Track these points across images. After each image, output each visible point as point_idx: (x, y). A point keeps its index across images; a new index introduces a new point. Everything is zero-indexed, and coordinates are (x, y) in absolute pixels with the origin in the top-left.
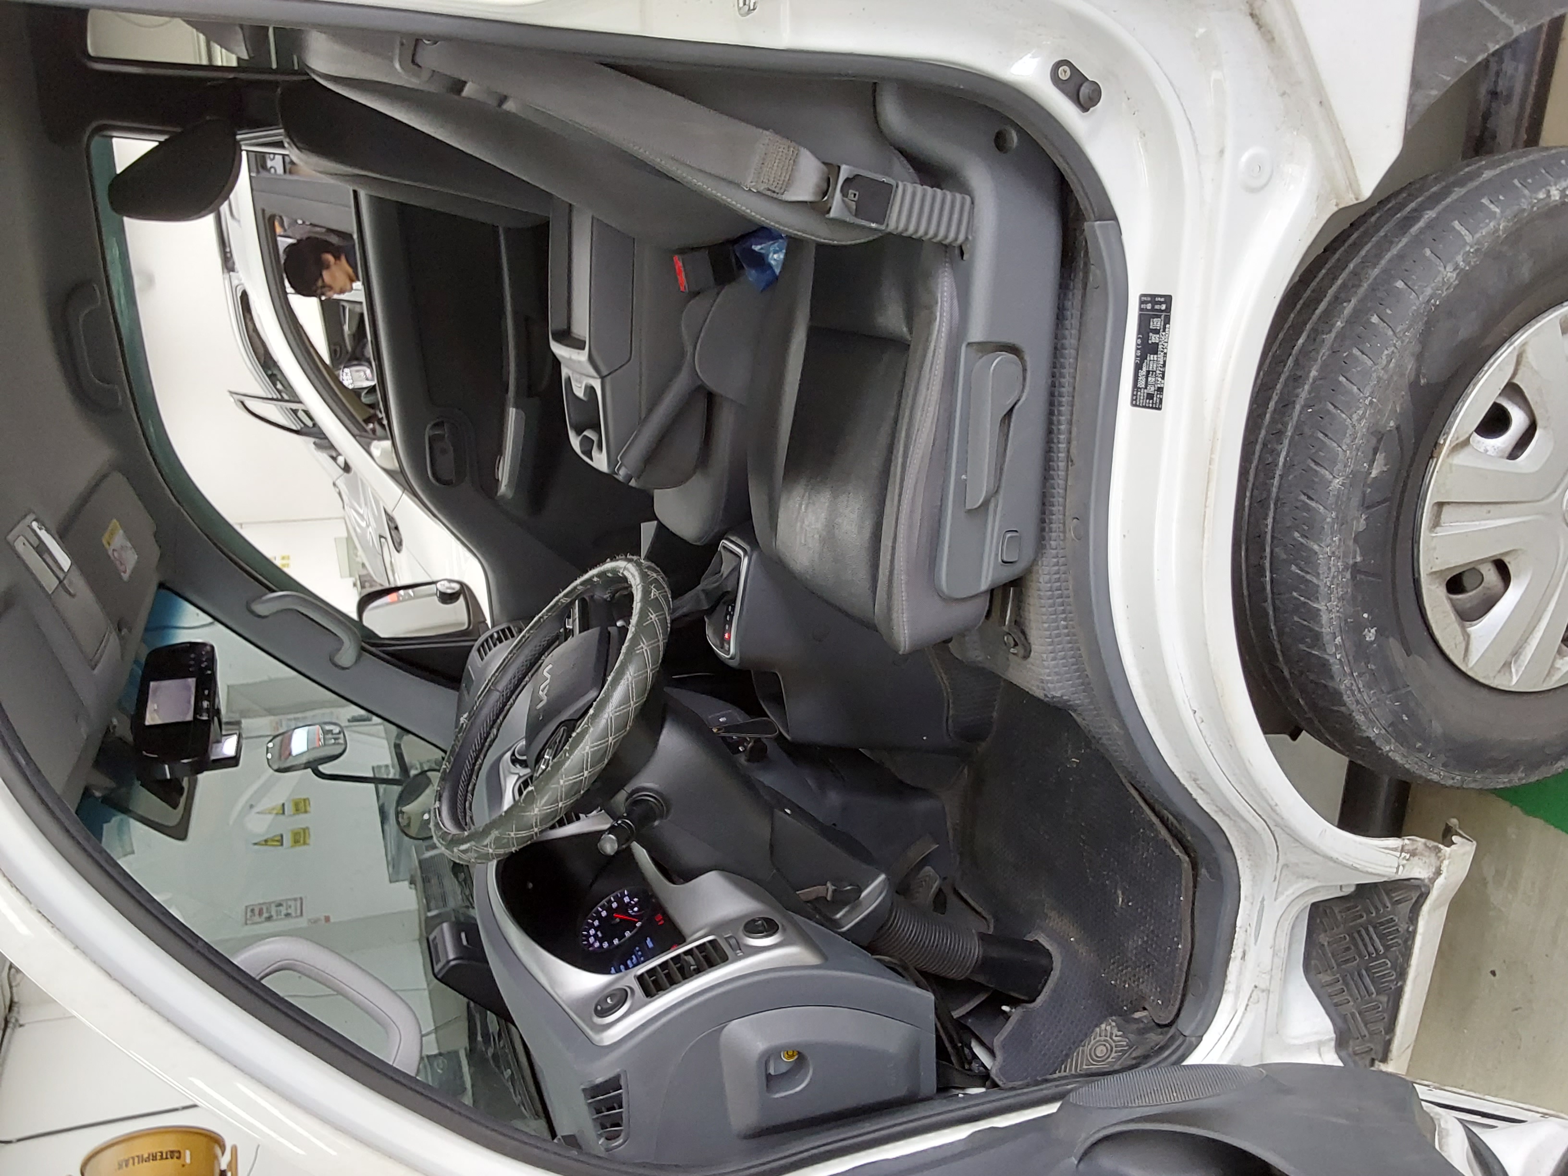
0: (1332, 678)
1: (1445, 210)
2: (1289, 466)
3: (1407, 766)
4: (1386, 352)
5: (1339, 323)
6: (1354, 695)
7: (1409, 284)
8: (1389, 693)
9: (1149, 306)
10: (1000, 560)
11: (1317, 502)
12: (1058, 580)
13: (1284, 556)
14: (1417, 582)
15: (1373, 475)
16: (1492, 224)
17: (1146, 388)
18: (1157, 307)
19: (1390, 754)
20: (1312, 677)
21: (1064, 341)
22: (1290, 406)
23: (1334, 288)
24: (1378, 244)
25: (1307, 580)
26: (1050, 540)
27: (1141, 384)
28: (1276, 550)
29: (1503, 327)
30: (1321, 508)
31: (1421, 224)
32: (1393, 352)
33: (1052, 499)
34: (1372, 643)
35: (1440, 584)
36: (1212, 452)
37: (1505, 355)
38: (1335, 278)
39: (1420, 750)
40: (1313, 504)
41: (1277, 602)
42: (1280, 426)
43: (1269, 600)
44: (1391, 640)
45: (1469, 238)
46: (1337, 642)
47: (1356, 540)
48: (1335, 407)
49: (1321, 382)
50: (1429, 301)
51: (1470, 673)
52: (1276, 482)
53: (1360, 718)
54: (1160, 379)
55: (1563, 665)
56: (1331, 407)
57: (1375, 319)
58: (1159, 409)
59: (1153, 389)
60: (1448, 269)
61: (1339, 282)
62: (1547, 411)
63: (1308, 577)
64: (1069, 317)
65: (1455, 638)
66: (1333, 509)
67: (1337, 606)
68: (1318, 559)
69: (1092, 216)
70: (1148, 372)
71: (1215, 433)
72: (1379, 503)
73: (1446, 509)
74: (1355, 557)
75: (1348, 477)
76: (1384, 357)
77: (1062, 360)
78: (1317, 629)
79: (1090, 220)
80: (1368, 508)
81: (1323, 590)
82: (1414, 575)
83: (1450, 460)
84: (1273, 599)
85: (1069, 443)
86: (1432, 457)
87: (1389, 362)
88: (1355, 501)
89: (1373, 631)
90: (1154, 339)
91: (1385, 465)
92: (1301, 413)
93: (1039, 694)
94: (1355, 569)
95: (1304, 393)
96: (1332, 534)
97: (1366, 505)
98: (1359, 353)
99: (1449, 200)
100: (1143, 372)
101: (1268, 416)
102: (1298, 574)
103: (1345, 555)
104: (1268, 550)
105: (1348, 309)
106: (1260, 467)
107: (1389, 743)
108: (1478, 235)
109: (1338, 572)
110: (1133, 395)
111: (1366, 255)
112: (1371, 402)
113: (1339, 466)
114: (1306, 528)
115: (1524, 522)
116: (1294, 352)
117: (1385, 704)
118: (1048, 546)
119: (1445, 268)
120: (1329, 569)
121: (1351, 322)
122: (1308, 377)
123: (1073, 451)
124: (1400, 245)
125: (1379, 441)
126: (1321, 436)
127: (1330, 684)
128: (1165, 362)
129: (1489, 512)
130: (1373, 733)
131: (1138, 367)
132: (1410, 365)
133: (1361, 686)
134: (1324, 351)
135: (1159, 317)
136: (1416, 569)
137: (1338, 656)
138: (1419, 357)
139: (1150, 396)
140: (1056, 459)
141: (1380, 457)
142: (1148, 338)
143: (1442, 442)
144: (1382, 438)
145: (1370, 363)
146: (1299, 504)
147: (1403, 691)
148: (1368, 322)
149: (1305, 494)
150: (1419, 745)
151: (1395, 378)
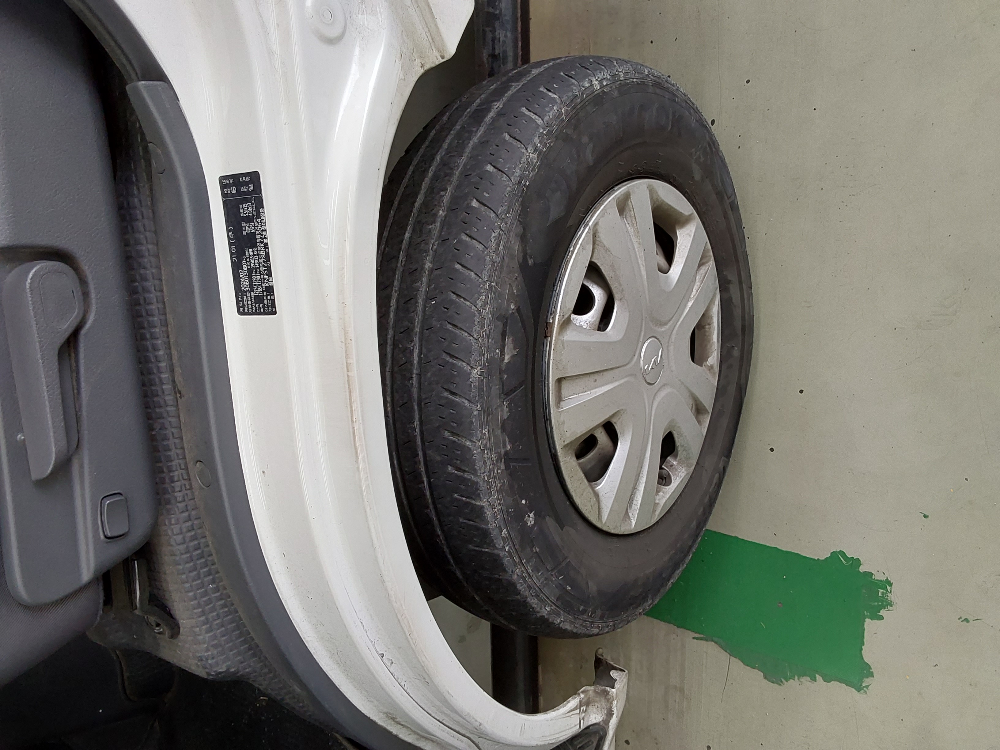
0: (505, 571)
1: (509, 100)
2: (424, 363)
3: (575, 631)
4: (494, 235)
5: (441, 212)
6: (525, 581)
7: (498, 166)
8: (552, 570)
9: (234, 190)
10: (102, 537)
11: (460, 396)
12: (194, 538)
13: (438, 458)
14: (555, 457)
15: (506, 361)
16: (555, 108)
17: (251, 290)
18: (243, 189)
19: (561, 625)
20: (485, 574)
21: (139, 247)
22: (413, 301)
23: (427, 180)
24: (459, 135)
25: (465, 479)
26: (174, 491)
27: (245, 286)
28: (429, 452)
29: (580, 207)
30: (466, 402)
31: (492, 114)
32: (499, 234)
33: (165, 443)
34: (533, 526)
35: (572, 454)
36: (347, 357)
37: (584, 234)
38: (426, 170)
39: (583, 612)
40: (457, 399)
41: (439, 506)
42: (406, 323)
43: (431, 506)
44: (547, 518)
45: (539, 121)
46: (503, 535)
47: (503, 429)
48: (458, 295)
49: (438, 272)
50: (520, 182)
51: (605, 528)
52: (415, 381)
53: (533, 602)
54: (266, 277)
55: (659, 499)
56: (454, 297)
57: (475, 204)
58: (274, 313)
59: (260, 290)
60: (529, 150)
61: (430, 174)
62: (620, 285)
63: (466, 475)
64: (140, 217)
65: (590, 501)
66: (477, 402)
67: (498, 499)
68: (473, 455)
69: (133, 76)
70: (250, 271)
71: (346, 333)
72: (516, 389)
73: (565, 384)
74: (505, 446)
75: (484, 365)
76: (493, 240)
77: (142, 271)
78: (484, 526)
79: (132, 80)
80: (508, 394)
81: (483, 486)
82: (550, 451)
83: (561, 338)
84: (434, 503)
85: (172, 371)
86: (546, 337)
87: (498, 245)
88: (495, 389)
89: (532, 515)
90: (248, 228)
91: (515, 349)
92: (425, 306)
93: (201, 673)
94: (507, 458)
95: (423, 286)
96: (481, 427)
97: (506, 393)
98: (468, 239)
99: (510, 93)
100: (244, 272)
101: (392, 315)
102: (456, 475)
103: (497, 445)
104: (420, 453)
105: (446, 198)
106: (396, 369)
107: (558, 615)
108: (546, 118)
109: (494, 464)
110: (238, 301)
111: (448, 147)
112: (491, 287)
113: (475, 356)
114: (455, 425)
115: (621, 385)
116: (403, 247)
117: (552, 581)
118: (173, 501)
119: (526, 149)
120: (485, 462)
121: (452, 209)
122: (423, 268)
123: (179, 379)
124: (479, 134)
125: (505, 325)
126: (450, 327)
127: (504, 577)
128: (267, 255)
129: (596, 380)
130: (545, 611)
131: (236, 267)
132: (516, 247)
133: (530, 571)
134: (433, 243)
135: (247, 201)
136: (552, 445)
137: (507, 549)
138: (523, 238)
139: (259, 299)
140: (160, 393)
141: (509, 341)
142: (241, 229)
143: (551, 321)
144: (506, 322)
145: (480, 247)
146: (443, 402)
147: (564, 564)
148: (469, 206)
149: (446, 390)
150: (581, 608)
151: (506, 259)
